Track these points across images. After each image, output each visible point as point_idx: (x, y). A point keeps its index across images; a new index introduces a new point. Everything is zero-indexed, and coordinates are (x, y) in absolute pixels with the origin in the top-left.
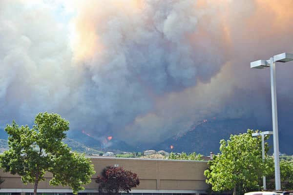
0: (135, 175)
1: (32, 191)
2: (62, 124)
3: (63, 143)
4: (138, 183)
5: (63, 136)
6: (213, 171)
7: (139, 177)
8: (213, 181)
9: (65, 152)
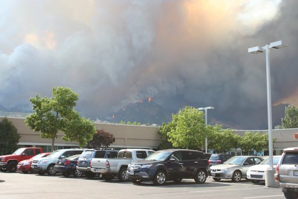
0: (112, 135)
1: (51, 144)
2: (72, 96)
3: (74, 110)
4: (114, 141)
5: (74, 104)
6: (173, 133)
7: (115, 136)
8: (173, 139)
9: (76, 117)
